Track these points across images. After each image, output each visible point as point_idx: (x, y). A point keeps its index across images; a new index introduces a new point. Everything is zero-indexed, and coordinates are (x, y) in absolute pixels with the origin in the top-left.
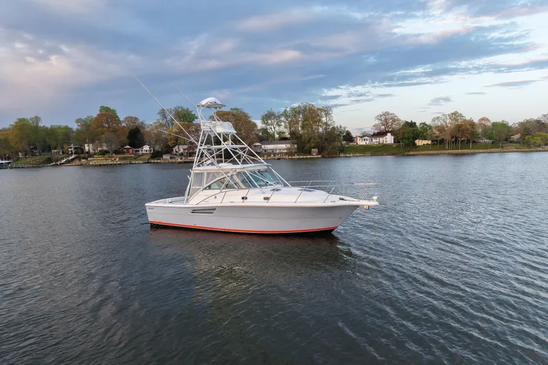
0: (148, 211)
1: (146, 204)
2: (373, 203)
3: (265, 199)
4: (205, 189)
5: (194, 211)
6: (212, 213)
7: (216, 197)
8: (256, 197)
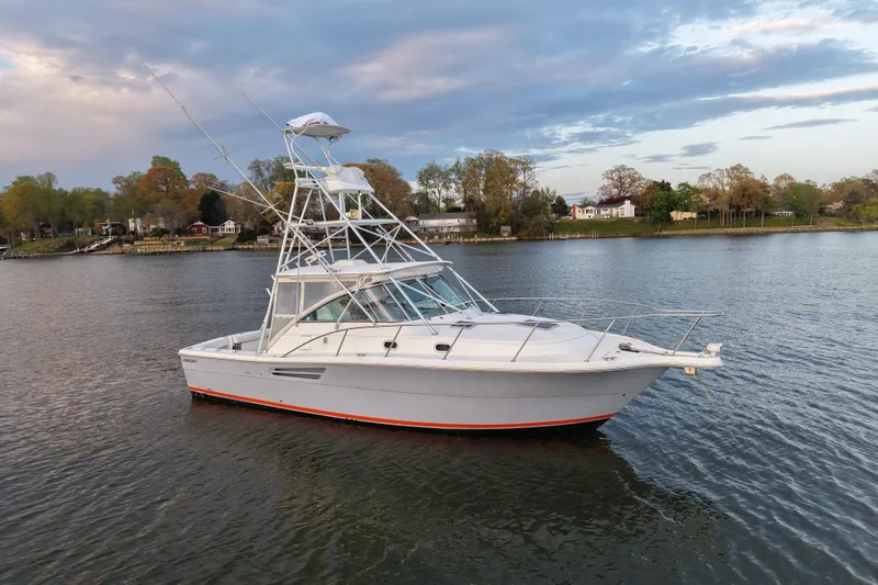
0: (185, 365)
1: (182, 352)
2: (710, 360)
3: (440, 347)
4: (303, 320)
5: (279, 371)
6: (317, 377)
7: (325, 341)
8: (416, 344)
